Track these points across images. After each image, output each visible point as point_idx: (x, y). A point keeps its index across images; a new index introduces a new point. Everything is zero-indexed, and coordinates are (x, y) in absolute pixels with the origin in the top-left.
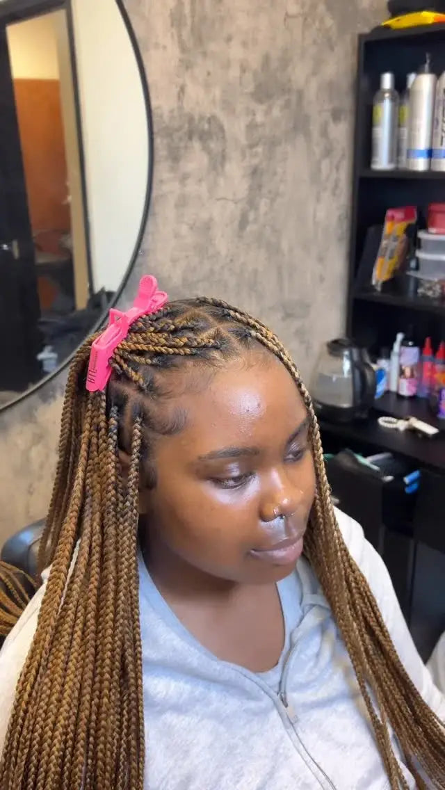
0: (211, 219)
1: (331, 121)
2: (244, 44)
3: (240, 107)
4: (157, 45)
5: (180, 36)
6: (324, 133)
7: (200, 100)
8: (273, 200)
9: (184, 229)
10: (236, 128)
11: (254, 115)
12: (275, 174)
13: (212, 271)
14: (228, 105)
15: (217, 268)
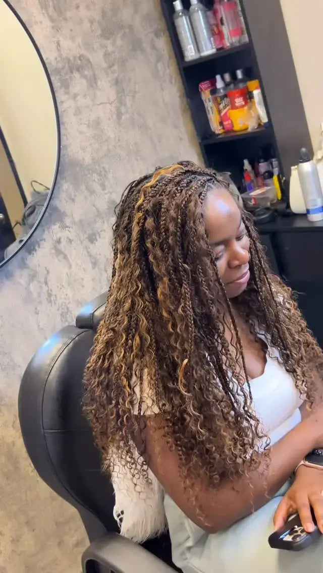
0: (99, 118)
1: (155, 37)
2: (88, 7)
3: (96, 46)
4: (36, 23)
5: (48, 14)
6: (153, 47)
7: (71, 47)
8: (134, 97)
9: (84, 128)
10: (97, 58)
11: (106, 47)
12: (130, 80)
13: (109, 150)
14: (88, 46)
15: (111, 147)
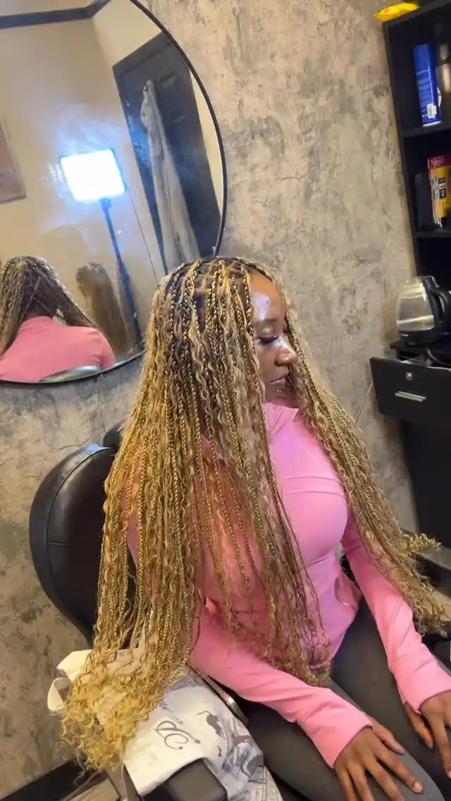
0: (280, 196)
1: (374, 96)
2: (286, 57)
3: (291, 103)
4: (216, 76)
5: (232, 63)
6: (369, 108)
7: (256, 107)
8: (331, 172)
9: (259, 207)
10: (290, 122)
11: (304, 108)
12: (329, 150)
13: (287, 236)
14: (280, 106)
15: (291, 232)
